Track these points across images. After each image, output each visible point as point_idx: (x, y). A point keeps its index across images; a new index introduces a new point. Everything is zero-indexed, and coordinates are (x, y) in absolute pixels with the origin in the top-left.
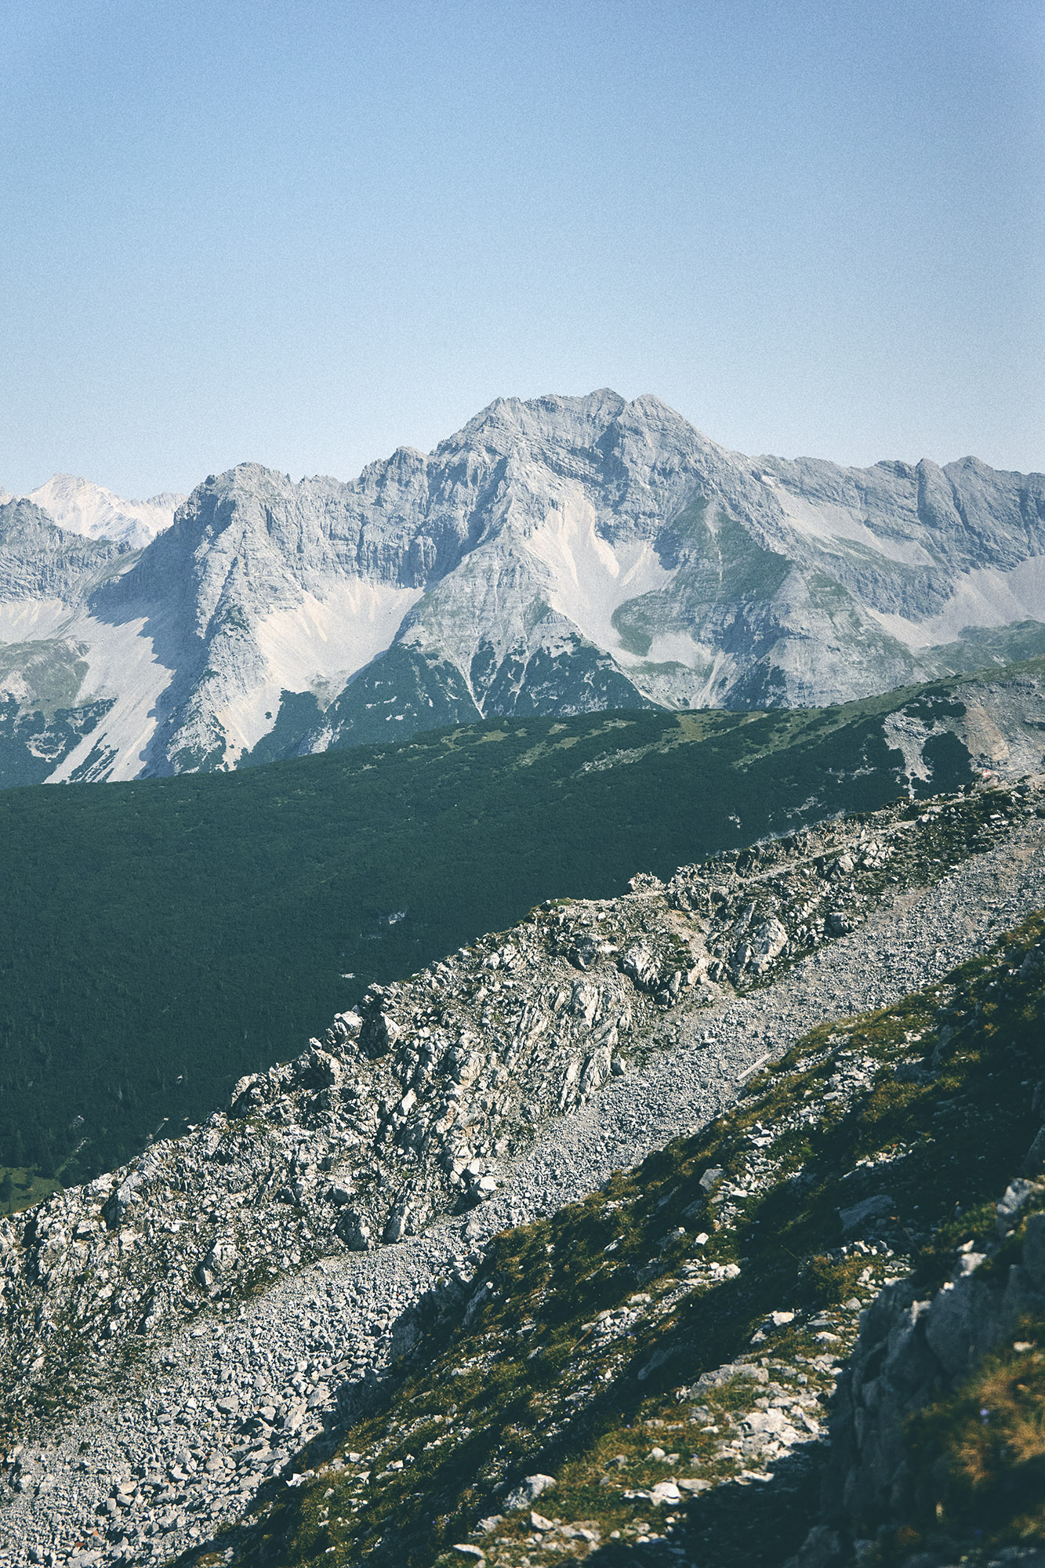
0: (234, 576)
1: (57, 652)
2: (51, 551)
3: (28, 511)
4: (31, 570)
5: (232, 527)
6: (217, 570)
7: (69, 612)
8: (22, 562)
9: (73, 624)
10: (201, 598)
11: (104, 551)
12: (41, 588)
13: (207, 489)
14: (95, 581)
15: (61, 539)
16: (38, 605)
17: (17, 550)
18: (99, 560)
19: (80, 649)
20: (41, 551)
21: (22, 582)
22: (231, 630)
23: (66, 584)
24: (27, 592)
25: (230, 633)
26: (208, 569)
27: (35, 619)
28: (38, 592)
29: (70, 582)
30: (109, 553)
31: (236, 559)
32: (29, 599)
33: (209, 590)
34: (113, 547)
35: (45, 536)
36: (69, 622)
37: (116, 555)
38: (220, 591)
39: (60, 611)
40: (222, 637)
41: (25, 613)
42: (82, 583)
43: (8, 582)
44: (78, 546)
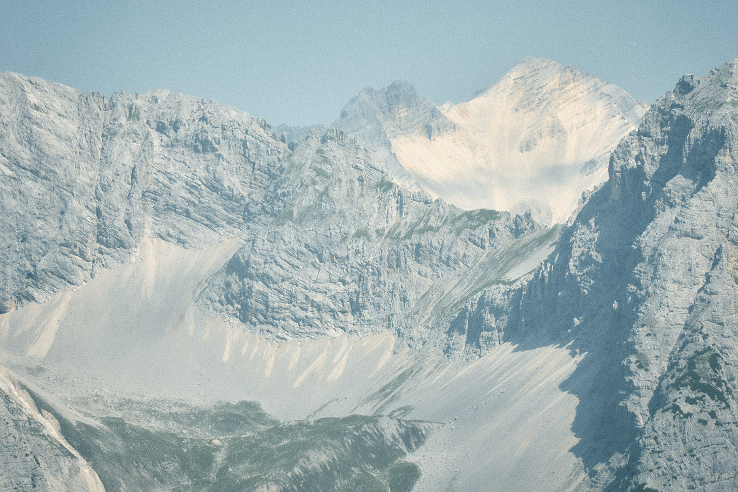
0: (715, 286)
1: (358, 442)
2: (379, 233)
3: (339, 153)
4: (337, 273)
5: (716, 185)
6: (679, 274)
7: (405, 360)
8: (320, 257)
9: (409, 383)
10: (642, 331)
11: (482, 232)
12: (356, 308)
13: (674, 106)
14: (458, 293)
15: (400, 208)
16: (346, 343)
17: (311, 233)
18: (472, 250)
19: (406, 438)
20: (359, 234)
21: (319, 298)
22: (690, 401)
23: (404, 300)
24: (327, 317)
25: (686, 408)
26: (661, 272)
27: (337, 372)
28: (350, 318)
29: (412, 296)
30: (492, 234)
31: (719, 251)
32: (332, 332)
33: (660, 317)
34: (499, 224)
35: (370, 203)
36: (402, 378)
37: (505, 240)
38: (682, 317)
39: (387, 356)
40: (669, 415)
41: (319, 362)
42: (435, 297)
43: (292, 297)
44: (433, 222)
